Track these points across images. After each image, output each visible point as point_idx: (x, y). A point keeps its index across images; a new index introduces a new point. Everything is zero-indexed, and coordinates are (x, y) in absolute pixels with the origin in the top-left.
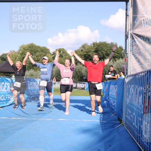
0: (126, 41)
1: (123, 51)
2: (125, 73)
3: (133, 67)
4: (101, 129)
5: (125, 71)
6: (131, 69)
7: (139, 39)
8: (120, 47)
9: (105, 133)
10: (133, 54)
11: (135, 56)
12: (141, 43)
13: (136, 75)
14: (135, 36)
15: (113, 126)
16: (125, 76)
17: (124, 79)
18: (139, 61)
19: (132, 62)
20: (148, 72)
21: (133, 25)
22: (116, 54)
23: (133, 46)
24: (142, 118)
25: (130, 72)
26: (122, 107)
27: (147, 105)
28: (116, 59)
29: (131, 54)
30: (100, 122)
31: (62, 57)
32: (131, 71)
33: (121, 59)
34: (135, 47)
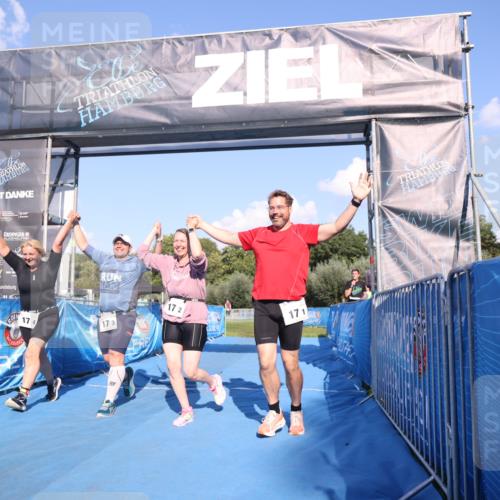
0: (370, 221)
1: (367, 242)
2: (373, 288)
3: (387, 275)
4: (326, 407)
5: (373, 284)
6: (384, 279)
7: (397, 217)
8: (361, 235)
9: (334, 415)
10: (387, 249)
11: (390, 253)
12: (403, 226)
13: (394, 291)
14: (388, 213)
15: (352, 401)
16: (373, 294)
17: (371, 300)
18: (399, 262)
19: (386, 264)
20: (417, 285)
21: (384, 190)
22: (354, 249)
23: (384, 232)
24: (412, 383)
25: (383, 286)
26: (369, 358)
27: (421, 355)
28: (354, 258)
29: (383, 248)
30: (325, 393)
31: (242, 257)
32: (385, 282)
33: (363, 258)
34: (389, 234)
